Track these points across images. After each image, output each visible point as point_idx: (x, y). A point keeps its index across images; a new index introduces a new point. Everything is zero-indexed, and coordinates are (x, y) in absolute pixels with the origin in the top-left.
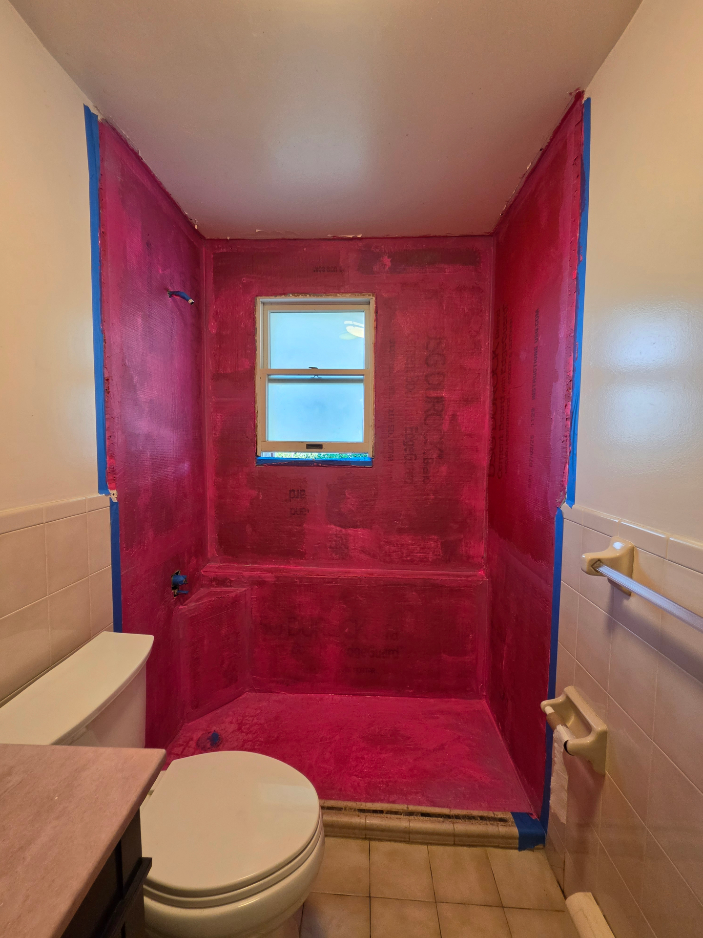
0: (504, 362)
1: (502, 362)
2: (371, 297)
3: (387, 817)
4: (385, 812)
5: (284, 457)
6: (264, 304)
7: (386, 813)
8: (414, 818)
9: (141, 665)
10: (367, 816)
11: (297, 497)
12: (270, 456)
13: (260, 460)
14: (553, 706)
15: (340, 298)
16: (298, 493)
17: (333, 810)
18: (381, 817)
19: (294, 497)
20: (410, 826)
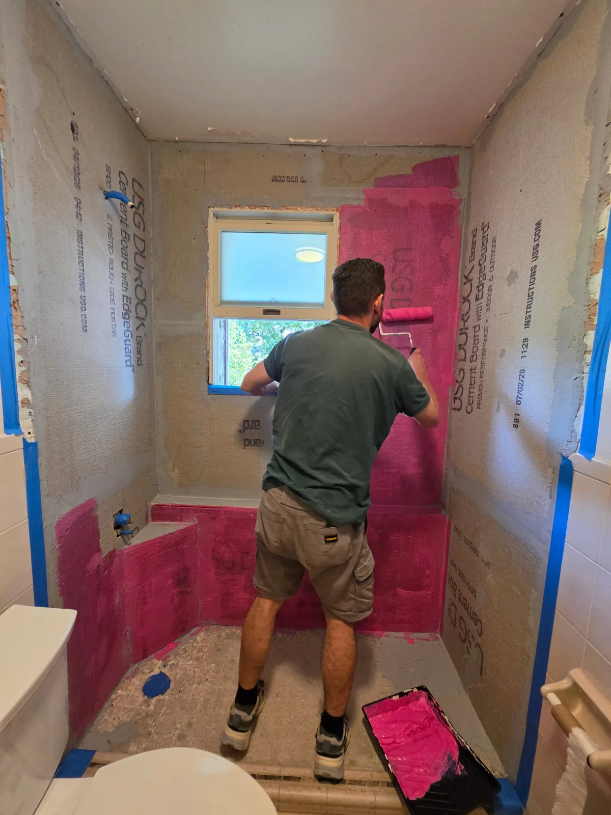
0: (481, 287)
1: (478, 287)
2: (335, 212)
3: (350, 790)
4: (348, 782)
5: (237, 386)
6: (217, 217)
7: (350, 784)
8: (380, 789)
9: (62, 648)
10: (328, 788)
11: (252, 428)
12: (224, 385)
13: (212, 389)
14: (558, 693)
15: (301, 212)
16: (253, 423)
17: (291, 780)
18: (344, 789)
19: (248, 428)
20: (376, 802)
